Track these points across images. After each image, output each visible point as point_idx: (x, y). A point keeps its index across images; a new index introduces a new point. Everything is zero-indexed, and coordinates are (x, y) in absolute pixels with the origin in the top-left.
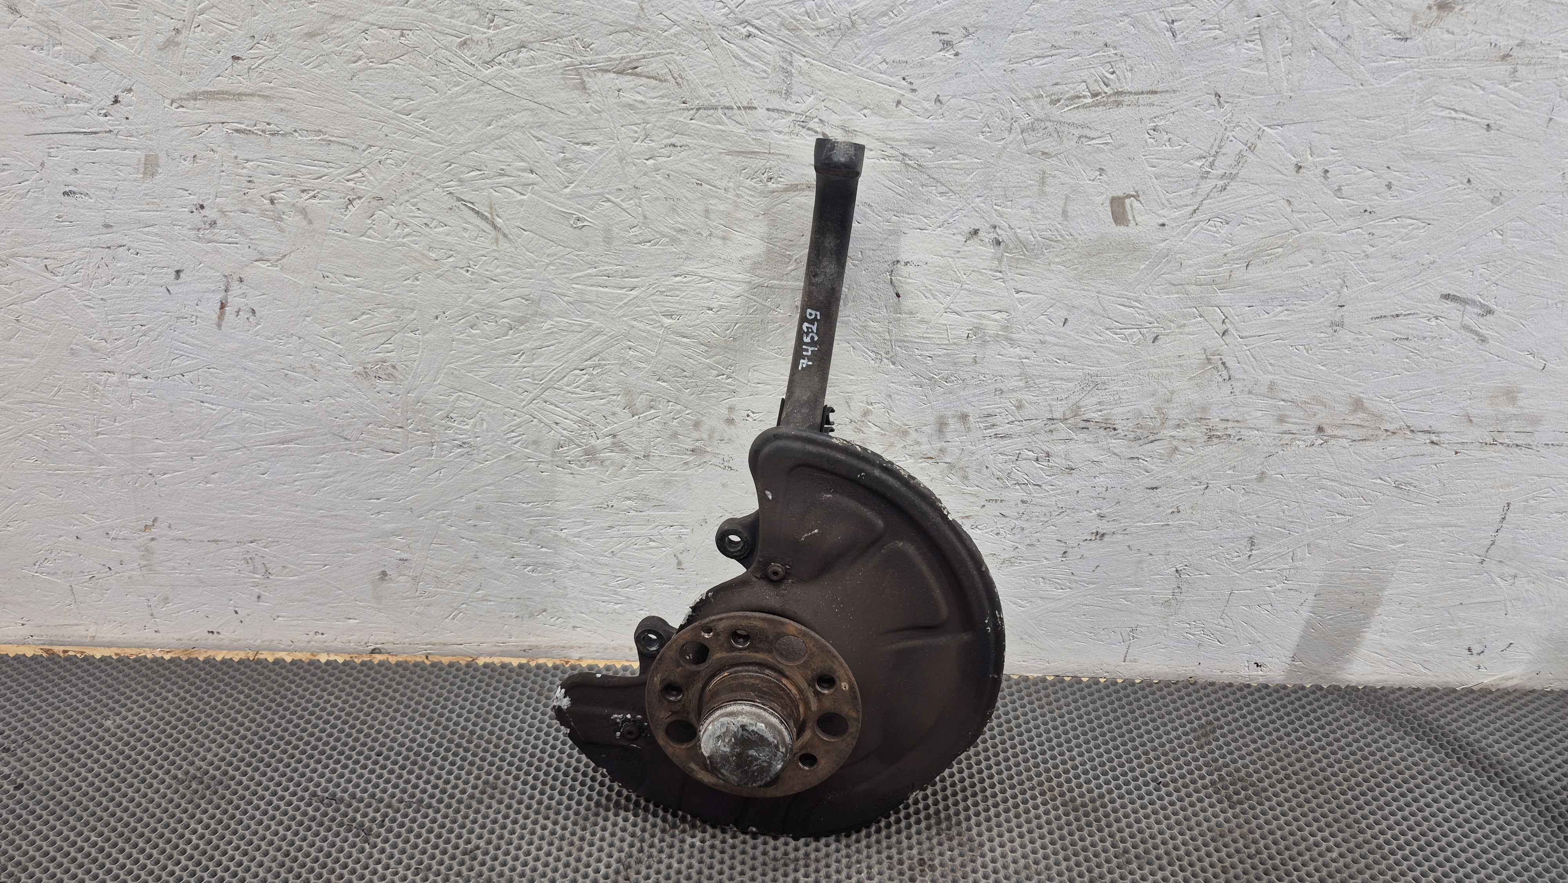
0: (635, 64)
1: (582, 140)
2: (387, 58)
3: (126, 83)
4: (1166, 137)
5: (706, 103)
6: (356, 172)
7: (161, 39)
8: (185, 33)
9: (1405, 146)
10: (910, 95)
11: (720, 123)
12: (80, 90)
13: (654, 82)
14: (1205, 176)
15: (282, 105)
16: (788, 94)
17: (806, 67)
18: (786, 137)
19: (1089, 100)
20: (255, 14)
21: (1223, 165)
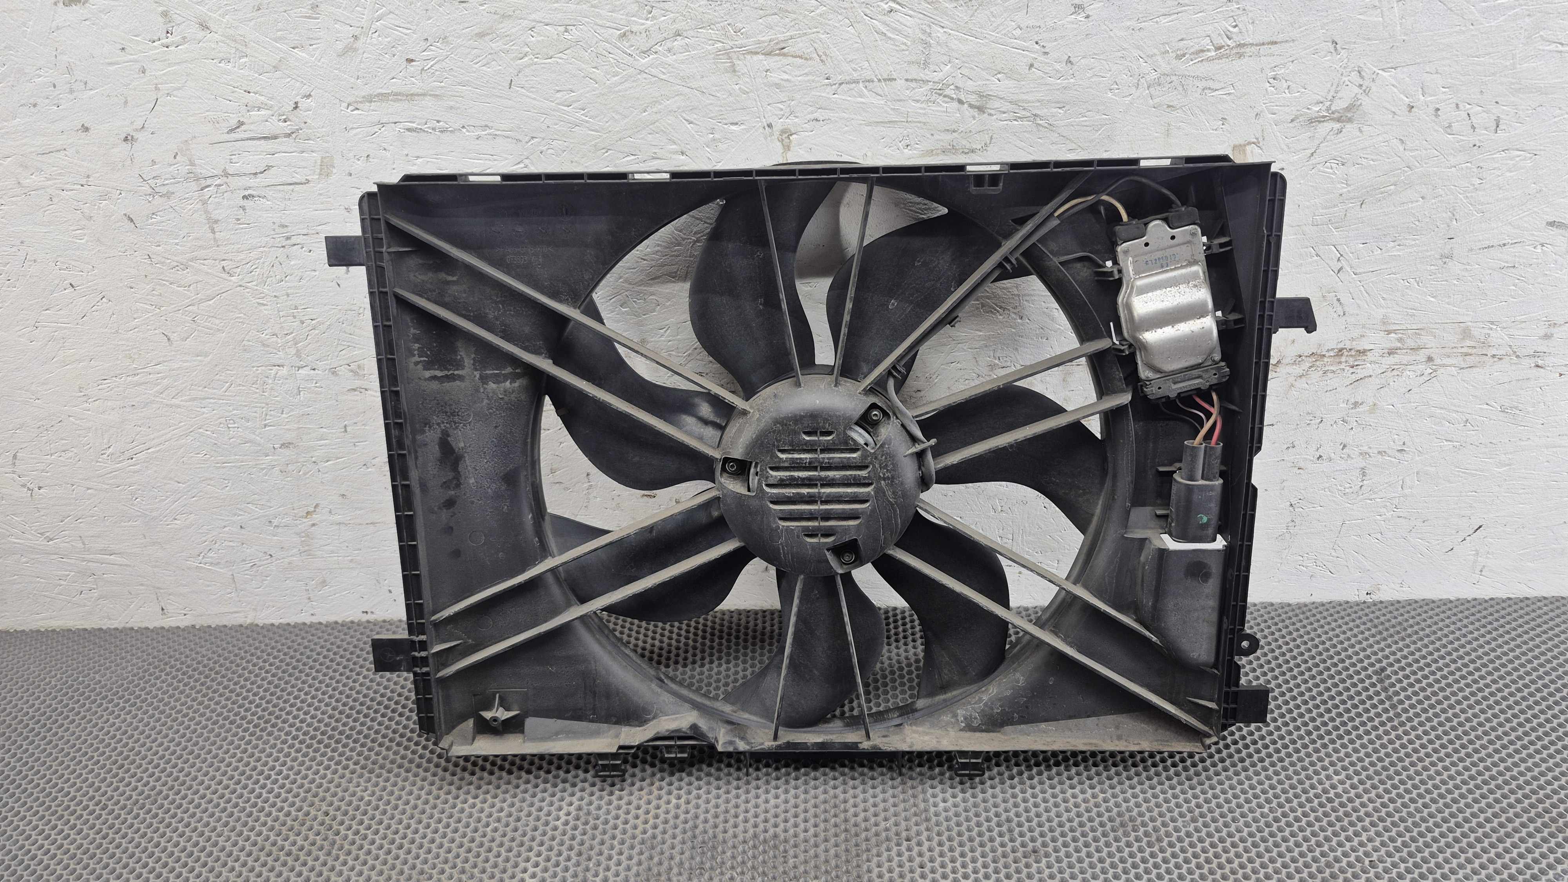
0: (783, 45)
1: (731, 121)
2: (551, 53)
3: (306, 90)
4: (1285, 85)
5: (848, 78)
7: (340, 46)
8: (362, 39)
10: (1042, 58)
12: (262, 98)
13: (799, 61)
15: (452, 103)
16: (926, 64)
17: (944, 38)
18: (923, 105)
19: (1213, 54)
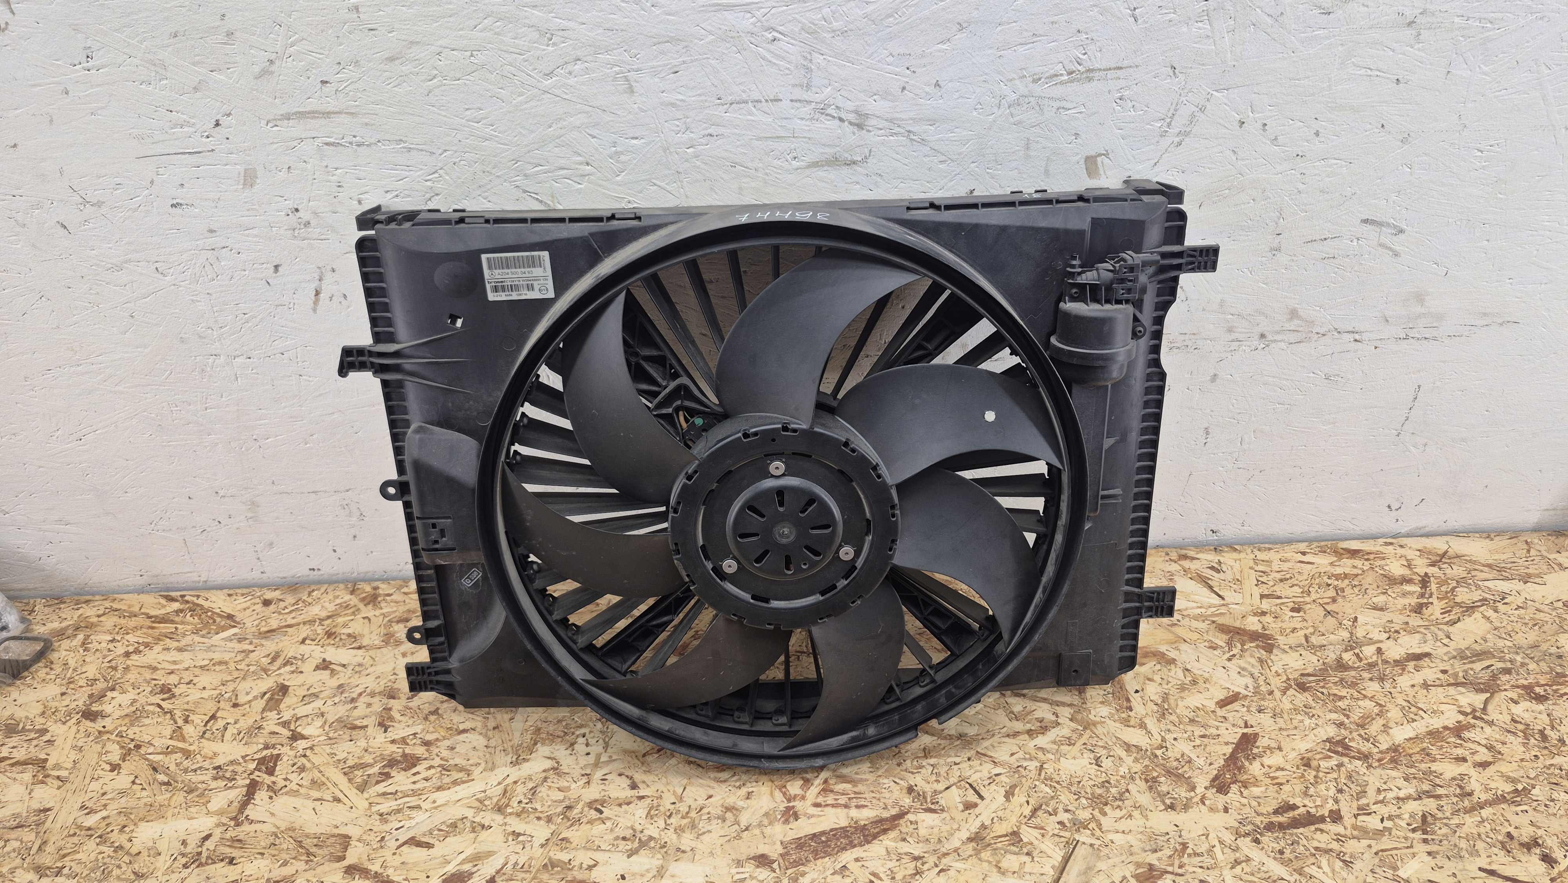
6: (434, 173)
9: (1330, 100)
11: (750, 115)
14: (1164, 134)
20: (340, 45)
21: (1179, 124)
